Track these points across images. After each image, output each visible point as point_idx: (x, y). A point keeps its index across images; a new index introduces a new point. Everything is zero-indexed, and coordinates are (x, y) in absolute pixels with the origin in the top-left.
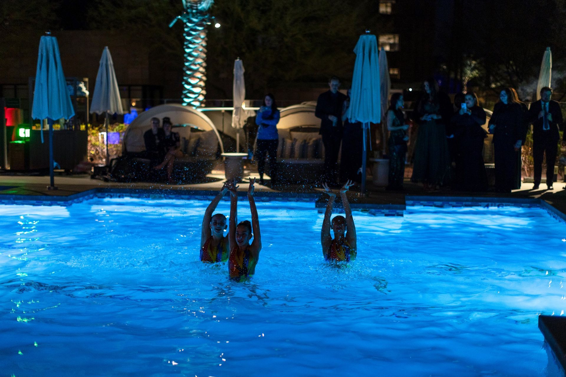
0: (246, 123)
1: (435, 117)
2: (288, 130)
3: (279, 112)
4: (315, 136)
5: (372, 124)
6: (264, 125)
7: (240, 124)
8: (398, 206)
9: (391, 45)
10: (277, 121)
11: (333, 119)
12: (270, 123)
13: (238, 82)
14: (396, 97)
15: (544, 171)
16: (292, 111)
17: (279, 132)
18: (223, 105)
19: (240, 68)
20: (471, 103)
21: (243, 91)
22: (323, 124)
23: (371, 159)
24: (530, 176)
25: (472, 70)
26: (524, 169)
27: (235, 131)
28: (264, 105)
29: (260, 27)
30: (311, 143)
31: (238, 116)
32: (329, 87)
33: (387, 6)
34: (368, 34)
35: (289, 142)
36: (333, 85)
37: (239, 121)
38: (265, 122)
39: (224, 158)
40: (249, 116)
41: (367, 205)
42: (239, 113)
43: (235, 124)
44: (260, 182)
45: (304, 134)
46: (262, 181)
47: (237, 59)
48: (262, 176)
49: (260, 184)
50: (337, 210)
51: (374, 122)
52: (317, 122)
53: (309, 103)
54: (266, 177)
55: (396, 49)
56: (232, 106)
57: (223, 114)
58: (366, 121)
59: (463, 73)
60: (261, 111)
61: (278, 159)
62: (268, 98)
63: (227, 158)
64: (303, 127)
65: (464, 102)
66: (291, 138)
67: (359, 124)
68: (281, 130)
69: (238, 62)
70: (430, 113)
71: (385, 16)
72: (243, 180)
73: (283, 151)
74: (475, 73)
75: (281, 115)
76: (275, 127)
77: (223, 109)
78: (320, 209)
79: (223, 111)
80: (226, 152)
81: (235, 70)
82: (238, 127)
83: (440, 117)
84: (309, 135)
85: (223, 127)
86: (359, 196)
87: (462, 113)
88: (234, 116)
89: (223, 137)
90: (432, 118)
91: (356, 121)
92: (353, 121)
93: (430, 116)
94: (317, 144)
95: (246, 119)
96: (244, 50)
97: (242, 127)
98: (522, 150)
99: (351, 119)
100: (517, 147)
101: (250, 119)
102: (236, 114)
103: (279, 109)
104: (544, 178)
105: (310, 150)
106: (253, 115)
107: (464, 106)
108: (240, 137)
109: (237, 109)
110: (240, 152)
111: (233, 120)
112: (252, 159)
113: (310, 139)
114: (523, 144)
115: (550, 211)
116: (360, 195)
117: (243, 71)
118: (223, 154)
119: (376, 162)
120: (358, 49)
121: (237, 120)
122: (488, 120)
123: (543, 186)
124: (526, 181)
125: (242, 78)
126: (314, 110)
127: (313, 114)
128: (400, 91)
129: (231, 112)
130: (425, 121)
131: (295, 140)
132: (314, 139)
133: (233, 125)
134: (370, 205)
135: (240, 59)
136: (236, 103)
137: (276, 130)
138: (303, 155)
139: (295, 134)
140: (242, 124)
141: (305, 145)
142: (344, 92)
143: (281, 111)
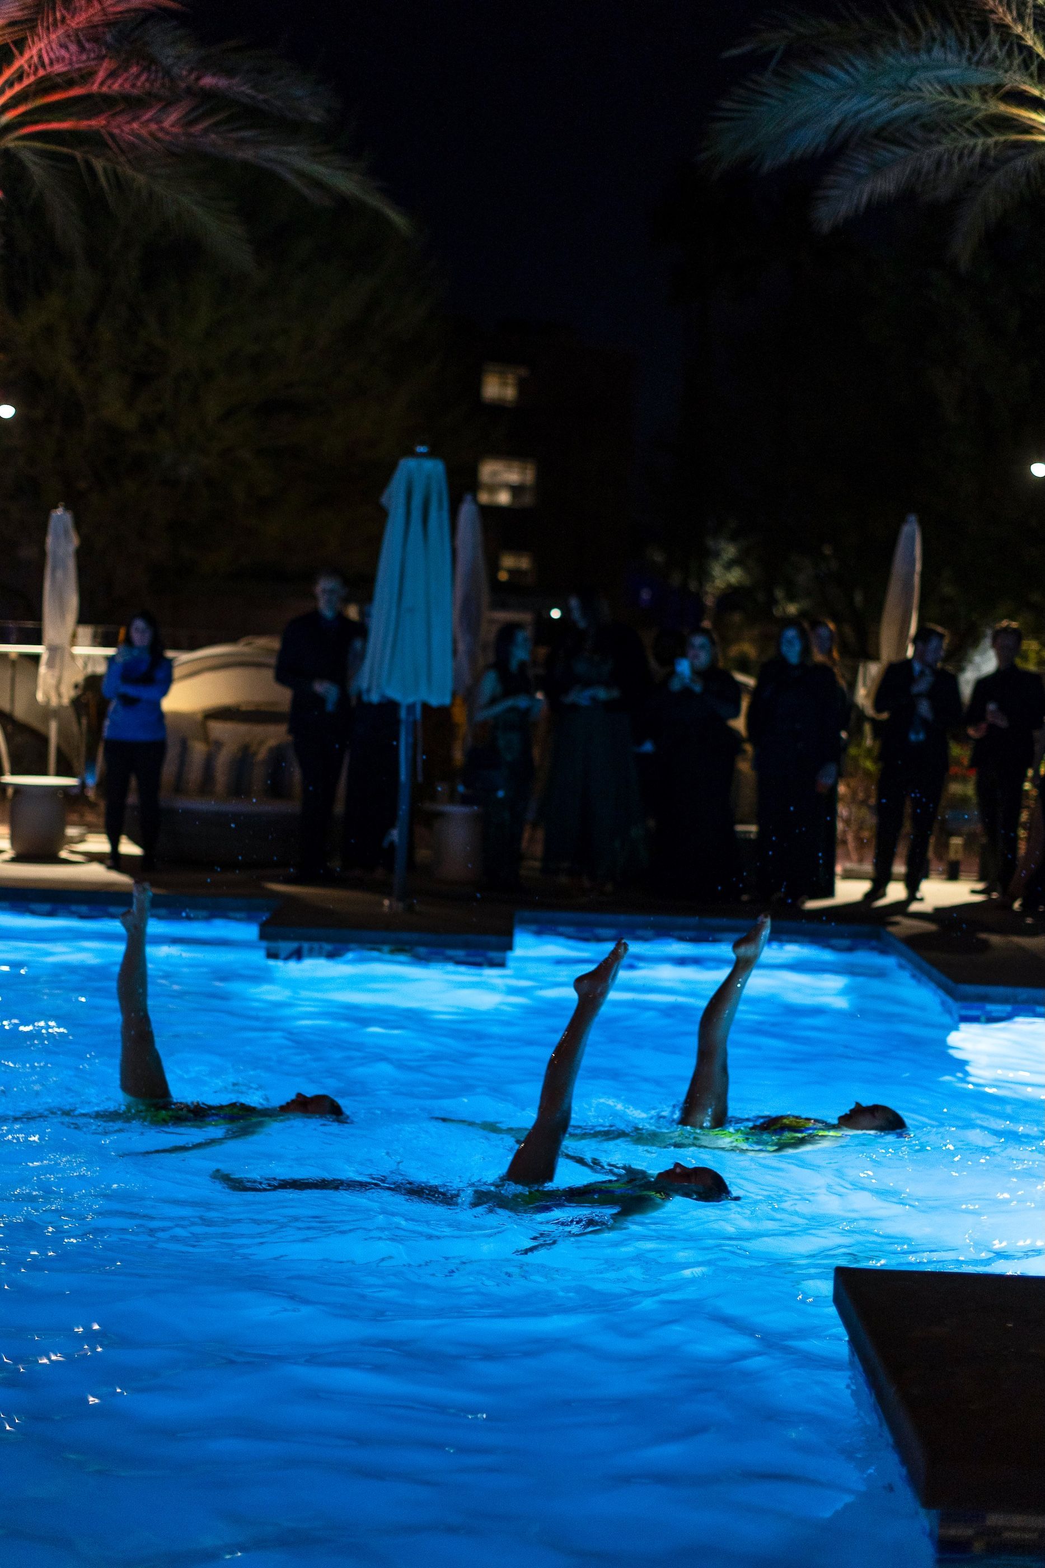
0: (79, 692)
1: (602, 694)
2: (200, 717)
3: (169, 664)
4: (276, 735)
5: (426, 707)
6: (128, 701)
7: (60, 695)
8: (493, 939)
9: (516, 490)
10: (164, 690)
11: (326, 689)
12: (144, 693)
13: (59, 574)
14: (508, 633)
15: (902, 849)
16: (209, 663)
17: (167, 722)
18: (14, 637)
19: (66, 532)
20: (703, 658)
21: (73, 602)
22: (296, 702)
23: (428, 806)
24: (861, 860)
25: (729, 566)
26: (844, 842)
27: (47, 713)
28: (129, 641)
29: (129, 422)
30: (262, 754)
31: (56, 672)
32: (314, 597)
33: (504, 384)
34: (422, 455)
35: (199, 749)
36: (324, 591)
37: (57, 687)
38: (130, 691)
39: (10, 791)
40: (90, 670)
41: (405, 936)
42: (58, 661)
43: (46, 695)
44: (109, 862)
45: (242, 729)
46: (114, 860)
47: (56, 507)
48: (115, 843)
49: (110, 868)
50: (321, 948)
51: (434, 701)
52: (282, 696)
53: (262, 642)
54: (128, 848)
55: (528, 500)
56: (38, 642)
57: (14, 663)
58: (410, 700)
59: (704, 575)
60: (120, 660)
61: (165, 798)
62: (139, 624)
63: (18, 789)
64: (244, 708)
65: (684, 655)
66: (206, 738)
67: (390, 707)
68: (178, 716)
69: (60, 516)
70: (588, 684)
71: (497, 408)
72: (64, 854)
73: (180, 775)
74: (735, 576)
75: (177, 672)
76: (158, 705)
77: (14, 649)
78: (273, 945)
79: (13, 656)
80: (14, 773)
81: (50, 540)
82: (54, 702)
83: (615, 693)
84: (259, 730)
85: (12, 700)
86: (386, 909)
87: (676, 685)
88: (43, 669)
89: (9, 727)
90: (594, 699)
91: (383, 696)
92: (375, 698)
93: (589, 693)
94: (277, 756)
95: (80, 678)
96: (82, 485)
97: (66, 701)
98: (842, 789)
99: (369, 690)
100: (825, 780)
101: (92, 682)
102: (51, 664)
103: (170, 654)
104: (899, 868)
105: (258, 776)
106: (101, 669)
107: (684, 667)
108: (60, 732)
109: (53, 650)
110: (59, 773)
111: (41, 681)
112: (91, 794)
113: (261, 743)
114: (840, 775)
115: (903, 962)
116: (390, 906)
117: (75, 541)
118: (9, 779)
119: (440, 815)
120: (393, 498)
121: (52, 681)
122: (745, 704)
123: (896, 892)
124: (849, 875)
125: (71, 564)
126: (273, 661)
127: (269, 674)
128: (525, 617)
129: (35, 658)
130: (575, 707)
131: (218, 744)
132: (272, 743)
133: (40, 697)
134: (415, 936)
135: (67, 508)
136: (50, 633)
137: (160, 715)
138: (238, 788)
139: (218, 729)
140: (68, 694)
141: (244, 758)
142: (353, 612)
143: (176, 663)
